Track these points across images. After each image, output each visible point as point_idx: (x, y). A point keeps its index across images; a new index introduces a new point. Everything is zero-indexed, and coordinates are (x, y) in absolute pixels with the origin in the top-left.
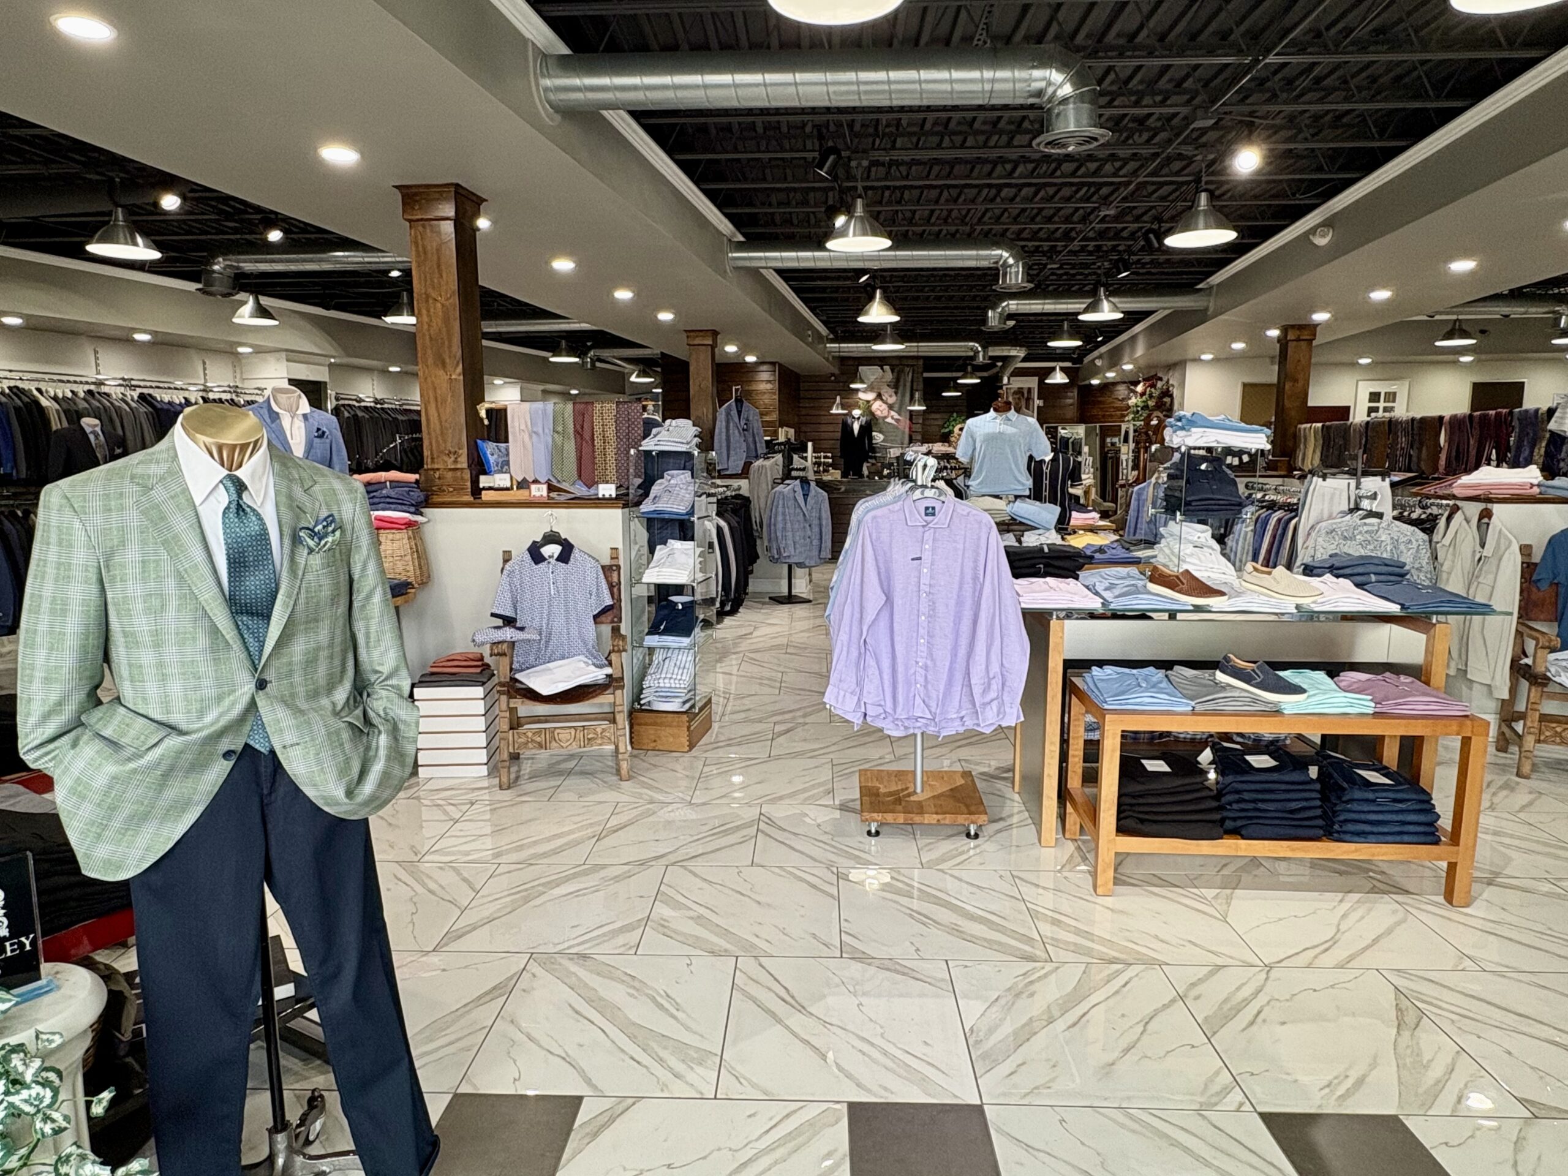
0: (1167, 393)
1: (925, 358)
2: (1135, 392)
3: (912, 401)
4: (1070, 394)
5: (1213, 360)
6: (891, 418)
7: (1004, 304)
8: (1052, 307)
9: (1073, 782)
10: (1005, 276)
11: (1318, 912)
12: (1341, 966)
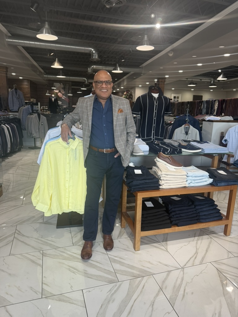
0: (131, 95)
1: (72, 82)
2: (124, 94)
3: (68, 93)
5: (142, 87)
6: (64, 98)
7: (92, 67)
9: (124, 210)
10: (93, 56)
11: (190, 242)
12: (201, 263)
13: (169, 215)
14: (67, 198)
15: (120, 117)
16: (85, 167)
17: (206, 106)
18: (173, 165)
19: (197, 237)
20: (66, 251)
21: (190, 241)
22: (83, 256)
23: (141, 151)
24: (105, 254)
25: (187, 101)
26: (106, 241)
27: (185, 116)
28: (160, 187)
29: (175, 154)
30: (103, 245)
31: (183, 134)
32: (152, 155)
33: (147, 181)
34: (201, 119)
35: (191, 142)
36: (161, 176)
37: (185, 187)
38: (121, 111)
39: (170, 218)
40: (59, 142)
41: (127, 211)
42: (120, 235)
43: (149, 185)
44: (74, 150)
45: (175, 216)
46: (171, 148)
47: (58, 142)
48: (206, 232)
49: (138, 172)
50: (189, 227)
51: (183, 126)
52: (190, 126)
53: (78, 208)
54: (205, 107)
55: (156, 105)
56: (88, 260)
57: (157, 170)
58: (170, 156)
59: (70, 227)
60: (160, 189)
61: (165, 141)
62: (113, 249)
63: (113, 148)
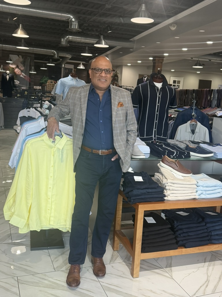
0: (116, 75)
1: (35, 54)
3: (30, 70)
4: (84, 73)
5: (131, 65)
6: (22, 75)
7: (67, 37)
8: (84, 40)
9: (118, 228)
10: (71, 25)
11: (199, 269)
12: (213, 292)
13: (175, 234)
14: (49, 210)
15: (121, 112)
16: (74, 172)
17: (216, 96)
18: (180, 172)
19: (208, 263)
20: (46, 278)
21: (200, 267)
22: (70, 282)
23: (142, 153)
24: (97, 281)
25: (193, 89)
26: (97, 266)
27: (191, 109)
28: (166, 198)
29: (182, 158)
30: (92, 271)
31: (188, 132)
32: (155, 158)
33: (150, 190)
34: (211, 113)
35: (200, 144)
36: (167, 185)
37: (194, 199)
38: (121, 105)
39: (176, 238)
40: (43, 140)
41: (121, 229)
42: (112, 259)
43: (152, 196)
44: (60, 150)
45: (182, 235)
46: (177, 150)
47: (41, 140)
48: (218, 256)
49: (138, 179)
50: (198, 249)
51: (189, 122)
52: (198, 122)
53: (61, 224)
54: (216, 98)
55: (159, 97)
56: (76, 288)
57: (161, 178)
58: (176, 161)
59: (48, 249)
60: (165, 201)
61: (169, 141)
62: (106, 275)
63: (110, 149)
